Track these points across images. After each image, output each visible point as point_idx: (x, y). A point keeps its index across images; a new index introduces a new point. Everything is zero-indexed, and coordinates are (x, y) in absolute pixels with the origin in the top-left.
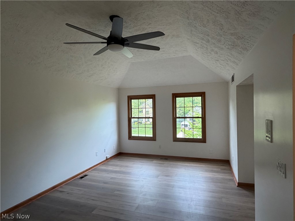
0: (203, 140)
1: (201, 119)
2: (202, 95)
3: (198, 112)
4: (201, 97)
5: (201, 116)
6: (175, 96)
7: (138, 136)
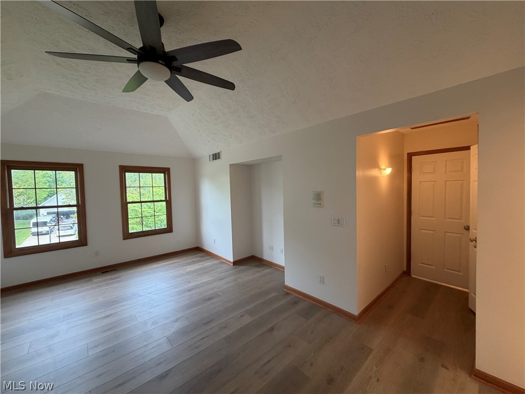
0: (169, 229)
1: (165, 203)
2: (165, 171)
3: (160, 194)
4: (163, 174)
5: (164, 199)
6: (124, 169)
7: (39, 245)
